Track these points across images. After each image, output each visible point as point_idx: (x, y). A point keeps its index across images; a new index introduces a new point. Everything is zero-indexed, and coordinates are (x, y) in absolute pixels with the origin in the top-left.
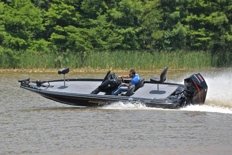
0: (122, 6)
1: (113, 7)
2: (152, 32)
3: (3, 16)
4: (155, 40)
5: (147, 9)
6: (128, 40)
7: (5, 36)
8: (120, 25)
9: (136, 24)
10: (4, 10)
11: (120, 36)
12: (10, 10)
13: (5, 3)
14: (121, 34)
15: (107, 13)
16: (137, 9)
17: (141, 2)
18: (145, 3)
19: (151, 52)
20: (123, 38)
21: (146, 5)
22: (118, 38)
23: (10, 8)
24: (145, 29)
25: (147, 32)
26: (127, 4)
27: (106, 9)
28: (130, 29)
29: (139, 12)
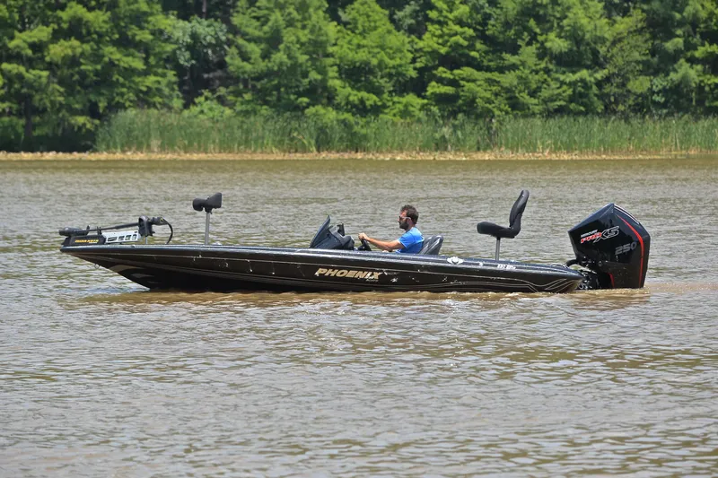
0: (568, 28)
1: (551, 29)
2: (628, 80)
3: (335, 48)
4: (635, 94)
5: (618, 34)
6: (581, 95)
7: (338, 88)
8: (563, 66)
9: (597, 63)
10: (336, 37)
11: (565, 87)
12: (348, 38)
13: (339, 24)
14: (565, 83)
15: (537, 41)
16: (598, 34)
17: (606, 20)
18: (615, 22)
19: (627, 120)
20: (570, 92)
21: (617, 26)
22: (560, 91)
23: (348, 35)
24: (614, 74)
25: (619, 80)
26: (579, 25)
27: (536, 34)
28: (584, 73)
29: (602, 40)
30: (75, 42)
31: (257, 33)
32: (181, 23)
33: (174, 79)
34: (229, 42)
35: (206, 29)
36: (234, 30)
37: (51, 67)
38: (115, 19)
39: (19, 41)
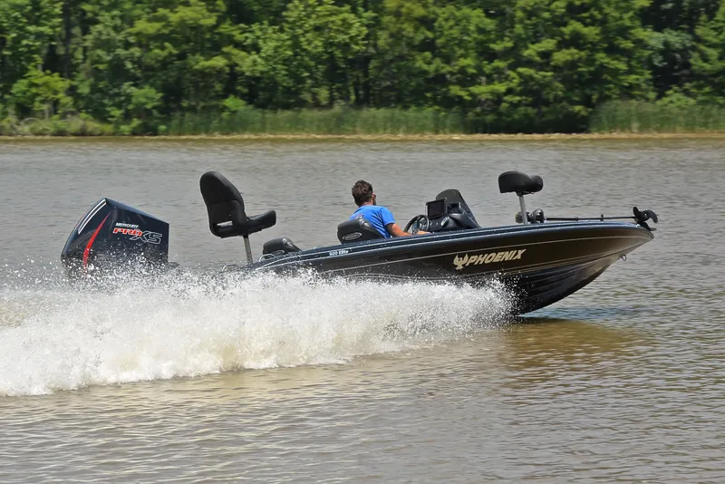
30: (573, 50)
31: (715, 41)
32: (656, 34)
33: (650, 77)
34: (694, 48)
35: (675, 38)
36: (698, 39)
37: (556, 69)
38: (605, 32)
39: (531, 51)
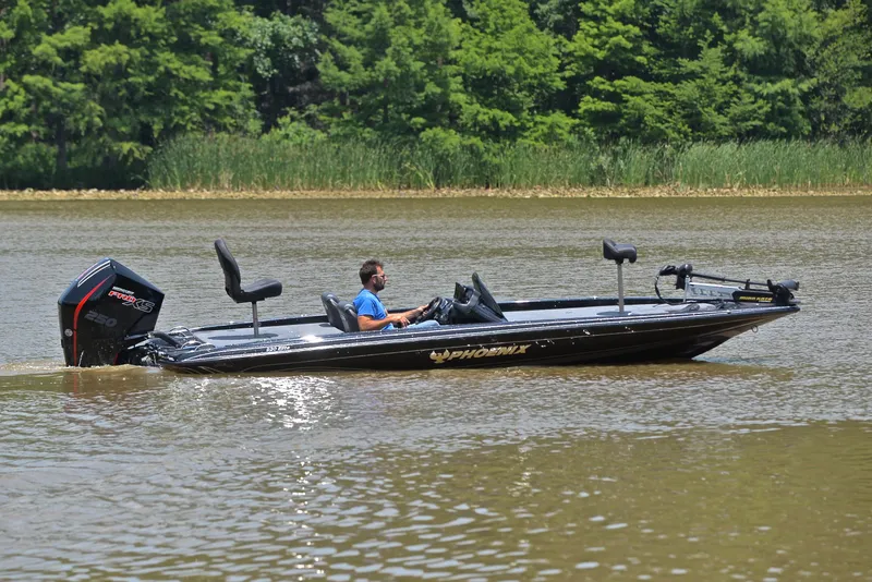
0: (765, 24)
1: (742, 25)
2: (843, 91)
3: (459, 52)
4: (852, 110)
5: (831, 32)
6: (781, 112)
7: (462, 103)
8: (758, 75)
9: (802, 69)
10: (460, 38)
11: (761, 102)
12: (476, 39)
13: (464, 22)
14: (761, 97)
15: (724, 42)
16: (805, 30)
17: (815, 13)
18: (826, 16)
19: (842, 145)
20: (767, 108)
21: (828, 21)
22: (755, 106)
23: (476, 34)
24: (824, 84)
25: (832, 92)
26: (779, 19)
27: (722, 32)
28: (786, 84)
29: (807, 40)
30: (120, 48)
31: (358, 33)
32: (259, 21)
33: (250, 94)
34: (322, 46)
35: (290, 28)
36: (328, 30)
37: (90, 78)
38: (172, 16)
39: (46, 47)
